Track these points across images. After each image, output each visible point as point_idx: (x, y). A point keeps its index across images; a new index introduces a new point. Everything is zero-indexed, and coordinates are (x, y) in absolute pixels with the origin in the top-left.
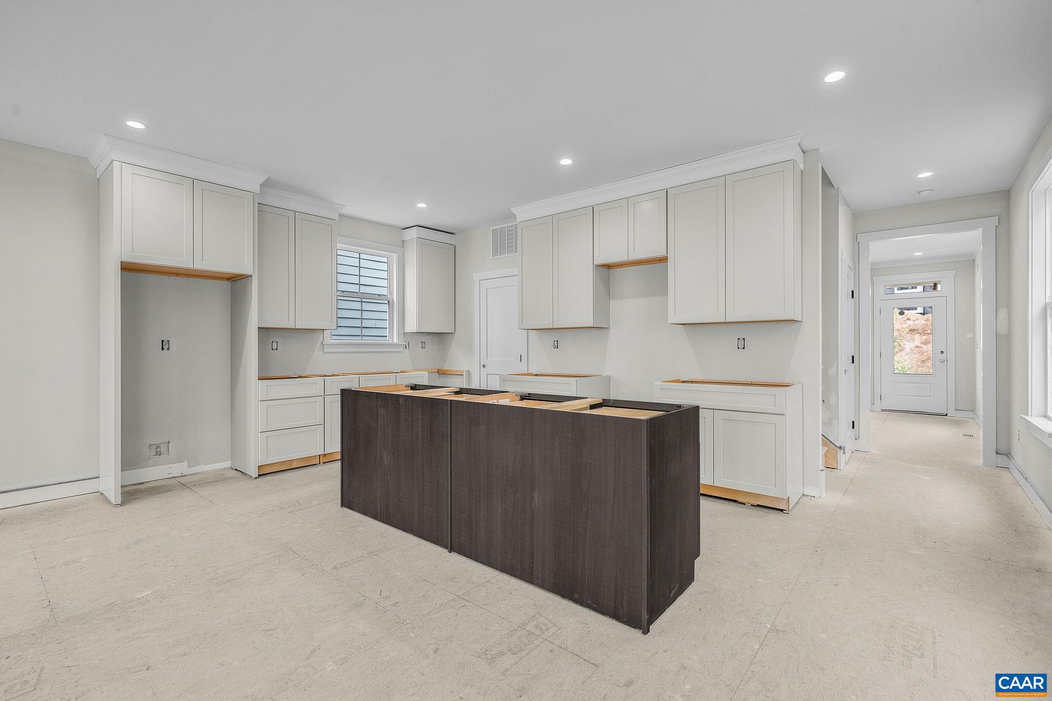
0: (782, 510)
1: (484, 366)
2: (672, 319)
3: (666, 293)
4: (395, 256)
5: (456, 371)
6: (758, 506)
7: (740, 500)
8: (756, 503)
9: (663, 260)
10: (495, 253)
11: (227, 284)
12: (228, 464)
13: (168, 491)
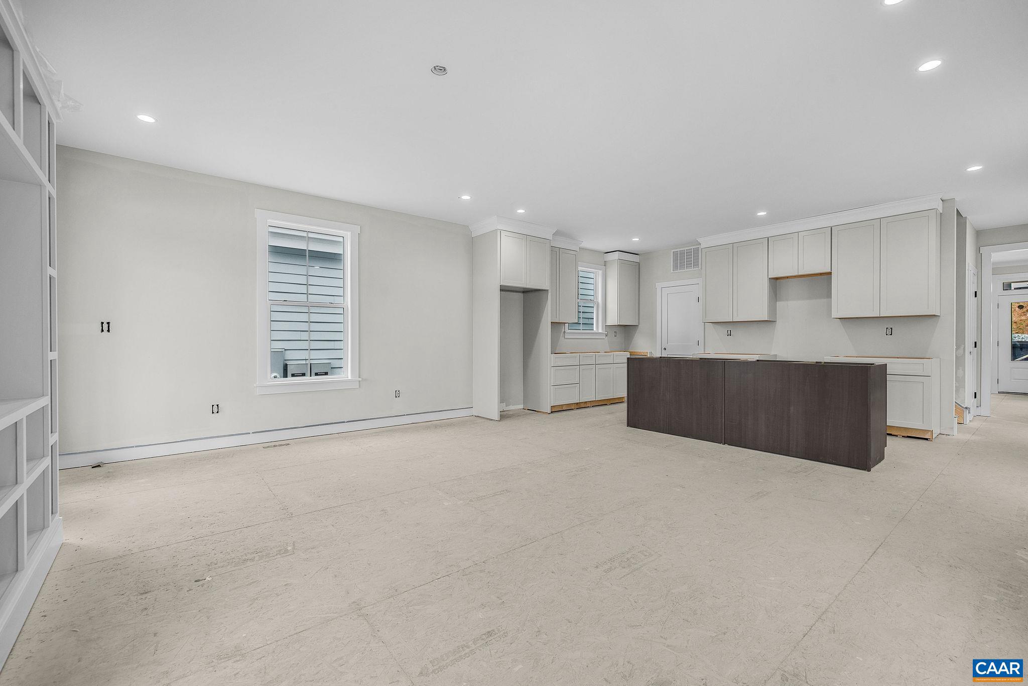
0: (927, 439)
1: (665, 349)
2: (835, 314)
3: (829, 295)
4: (600, 272)
5: (640, 353)
6: (908, 437)
7: (893, 433)
8: (906, 435)
9: (830, 273)
10: (675, 267)
11: (521, 295)
12: (521, 406)
13: (508, 417)
